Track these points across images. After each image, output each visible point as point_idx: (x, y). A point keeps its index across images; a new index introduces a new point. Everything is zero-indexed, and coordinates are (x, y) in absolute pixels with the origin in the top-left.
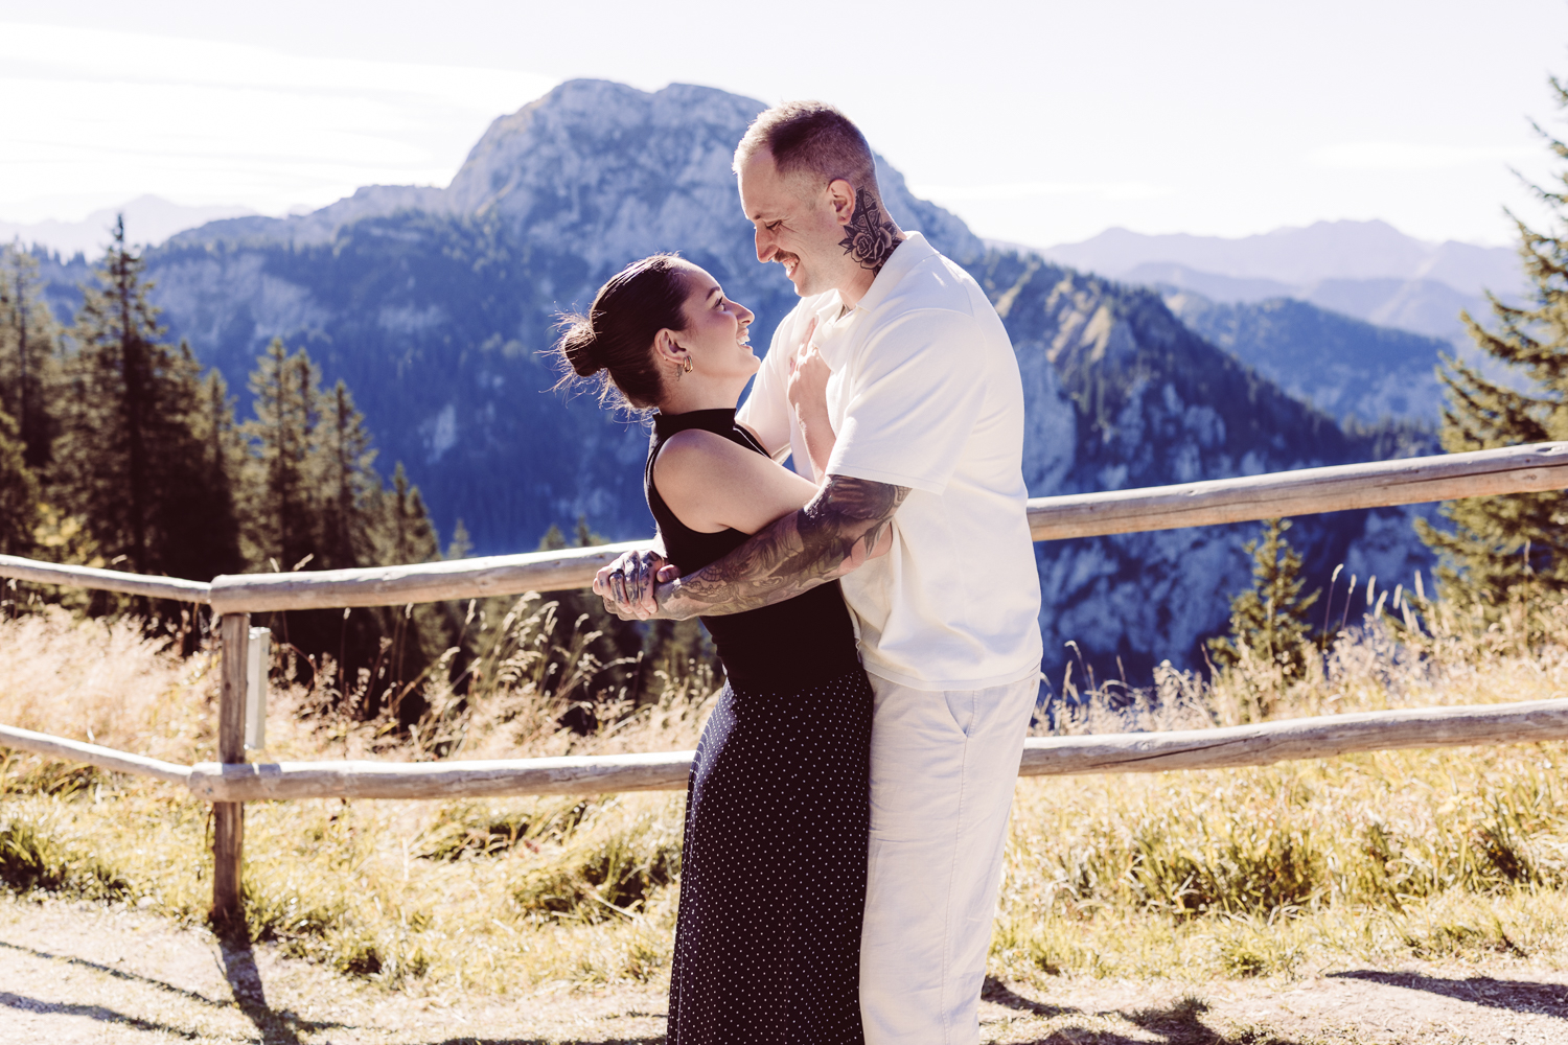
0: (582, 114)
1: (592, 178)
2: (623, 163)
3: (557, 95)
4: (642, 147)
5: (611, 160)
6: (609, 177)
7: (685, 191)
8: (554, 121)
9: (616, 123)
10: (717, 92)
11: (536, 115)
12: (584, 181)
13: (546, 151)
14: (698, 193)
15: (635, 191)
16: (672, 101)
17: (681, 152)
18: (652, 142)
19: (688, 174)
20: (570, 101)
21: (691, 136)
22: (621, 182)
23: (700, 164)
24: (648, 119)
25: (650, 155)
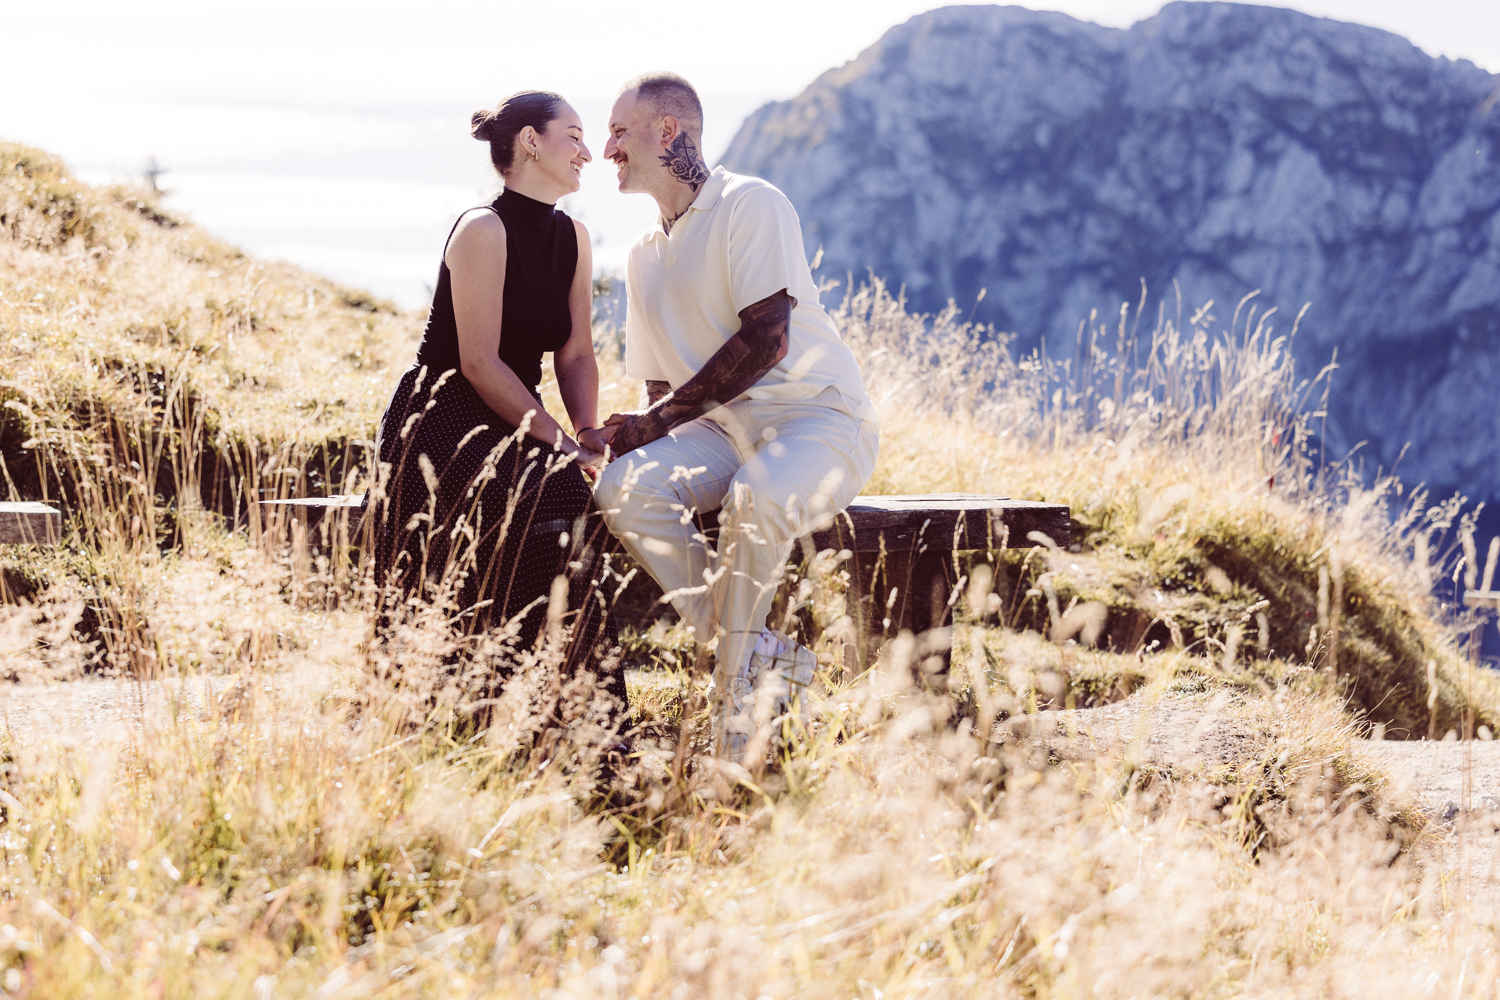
0: (959, 92)
1: (988, 241)
2: (1060, 202)
3: (895, 51)
4: (1105, 160)
5: (1031, 198)
6: (1027, 236)
7: (1212, 263)
8: (891, 113)
9: (1036, 105)
10: (1286, 16)
11: (848, 99)
12: (968, 249)
13: (874, 183)
14: (1244, 265)
15: (1092, 268)
16: (1173, 47)
17: (1199, 167)
18: (1127, 148)
19: (1221, 219)
20: (924, 64)
21: (1223, 128)
22: (1058, 247)
23: (1247, 191)
24: (1115, 94)
25: (1125, 180)
